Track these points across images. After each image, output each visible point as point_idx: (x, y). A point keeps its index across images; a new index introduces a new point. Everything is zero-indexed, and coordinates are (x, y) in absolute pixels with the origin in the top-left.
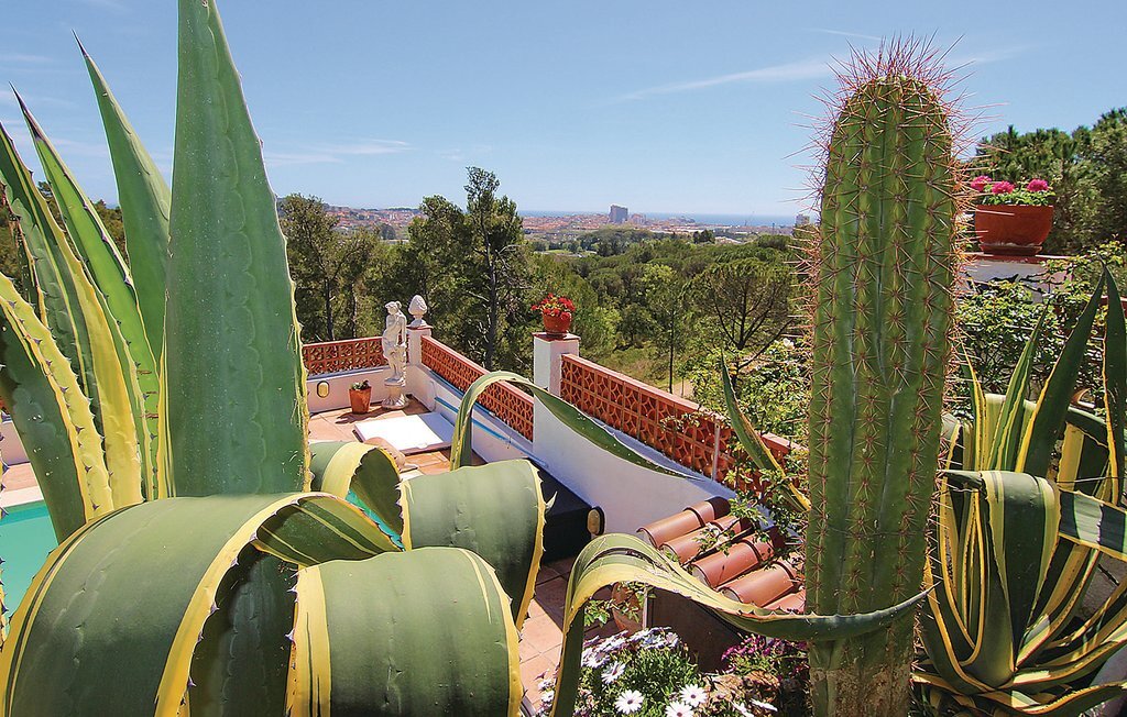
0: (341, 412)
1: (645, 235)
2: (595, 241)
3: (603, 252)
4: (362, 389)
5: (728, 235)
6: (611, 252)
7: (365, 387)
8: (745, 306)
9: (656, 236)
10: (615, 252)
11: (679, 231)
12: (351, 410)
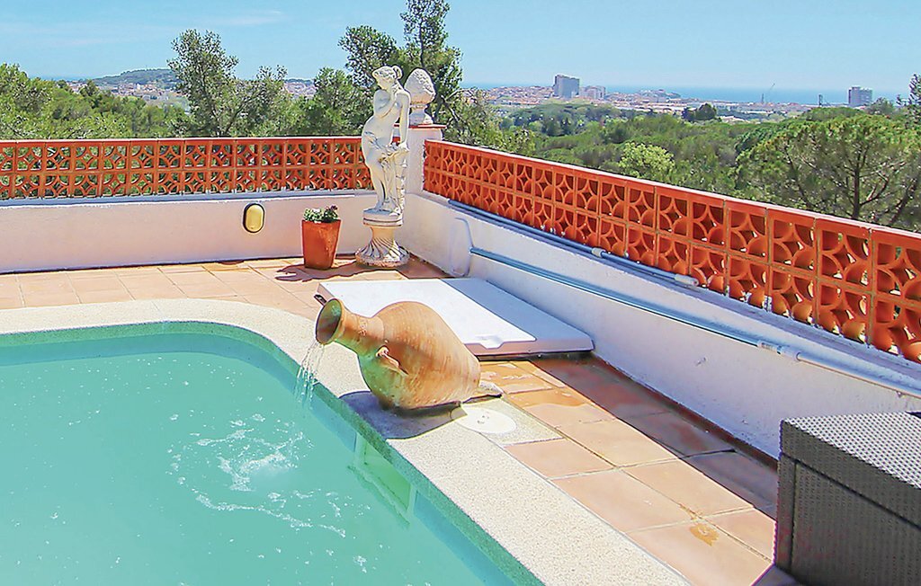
0: (284, 263)
1: (607, 112)
2: (535, 118)
3: (549, 130)
4: (326, 220)
5: (732, 113)
6: (560, 131)
7: (329, 220)
8: (857, 193)
9: (623, 114)
10: (567, 131)
11: (658, 108)
12: (301, 261)
